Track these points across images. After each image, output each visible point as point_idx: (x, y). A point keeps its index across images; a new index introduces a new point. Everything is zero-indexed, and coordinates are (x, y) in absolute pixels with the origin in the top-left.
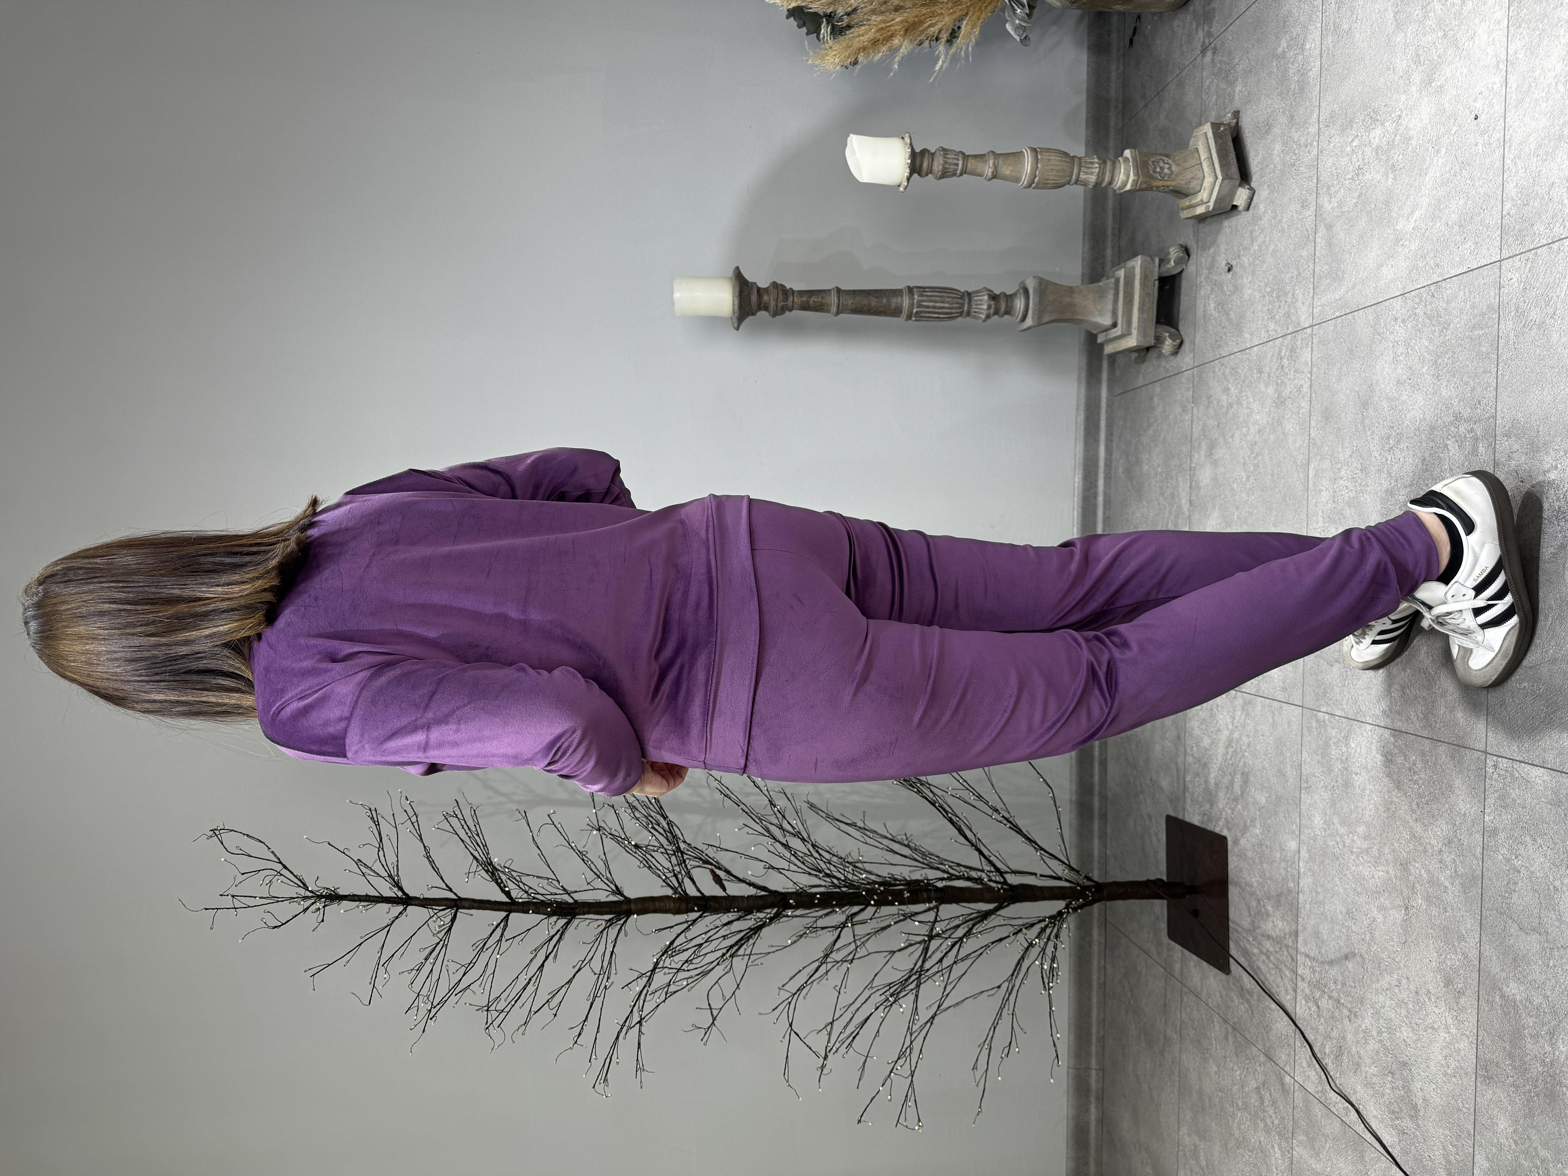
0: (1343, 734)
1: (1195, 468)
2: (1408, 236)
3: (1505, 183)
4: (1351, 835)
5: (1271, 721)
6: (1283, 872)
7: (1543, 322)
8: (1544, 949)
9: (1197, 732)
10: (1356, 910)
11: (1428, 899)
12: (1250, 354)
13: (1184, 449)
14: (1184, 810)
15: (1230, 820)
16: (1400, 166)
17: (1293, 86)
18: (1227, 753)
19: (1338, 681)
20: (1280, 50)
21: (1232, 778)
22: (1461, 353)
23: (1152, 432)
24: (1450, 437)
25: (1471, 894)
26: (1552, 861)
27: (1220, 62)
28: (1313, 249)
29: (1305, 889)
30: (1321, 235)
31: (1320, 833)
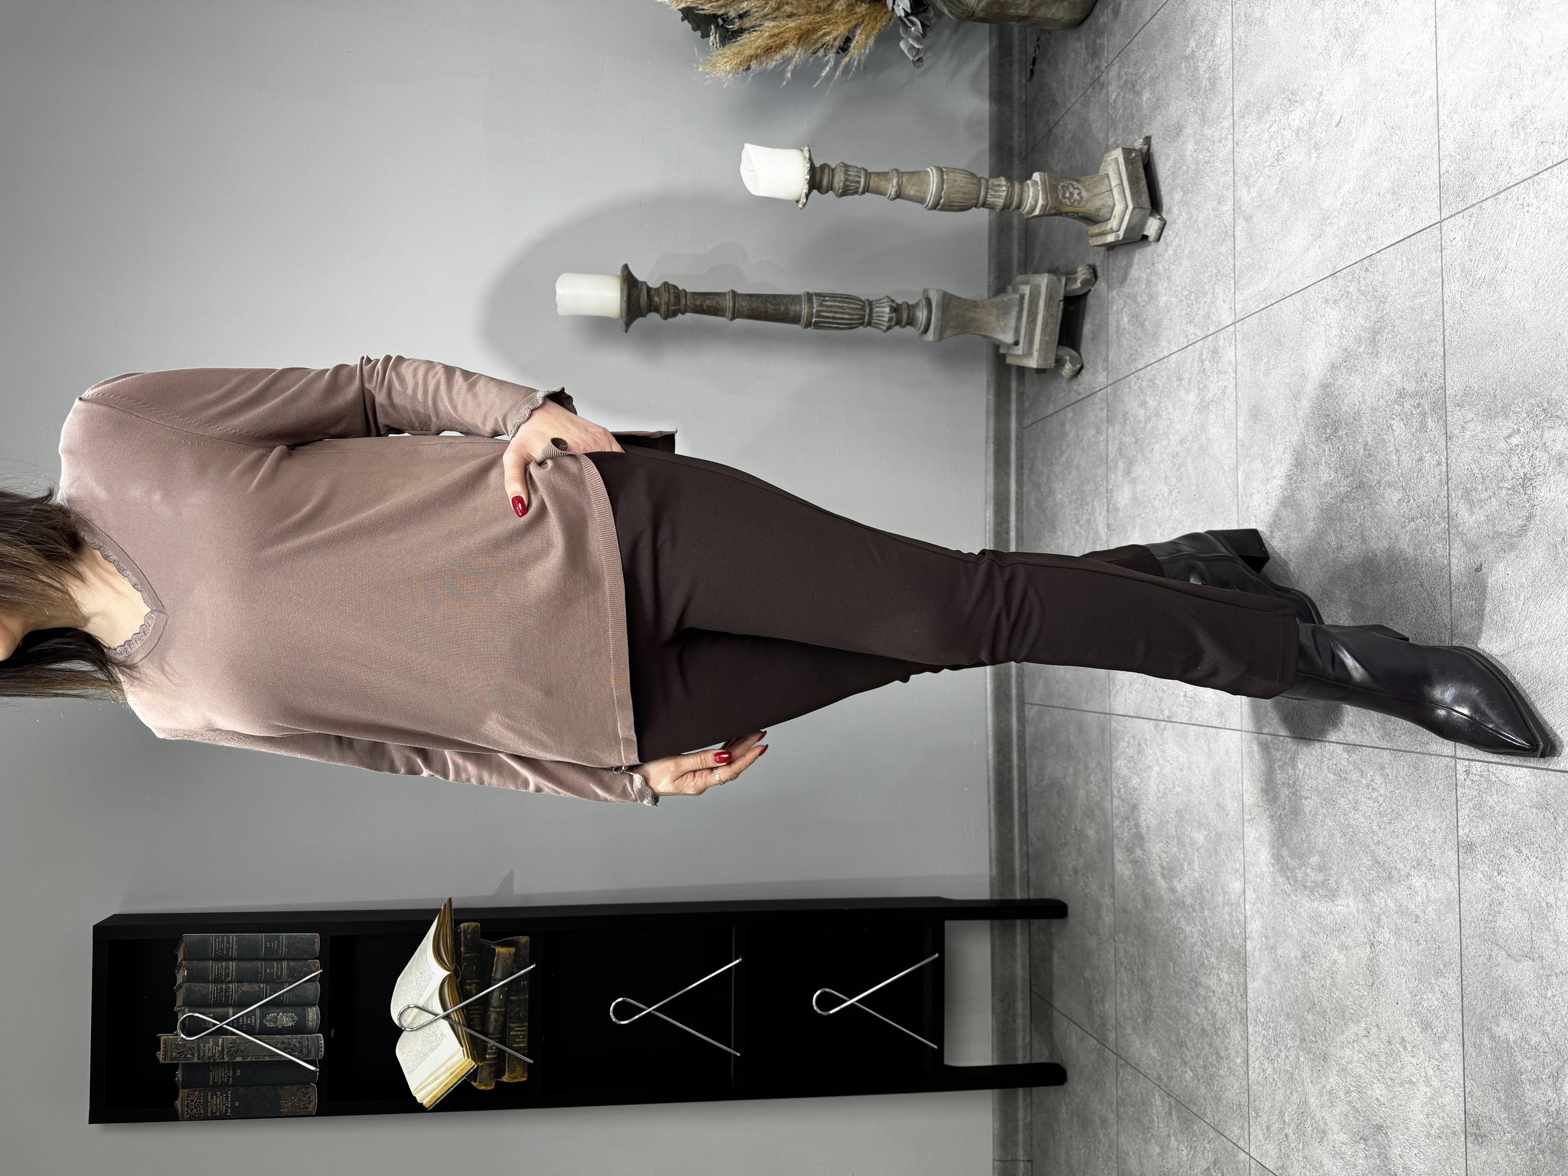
0: (1288, 756)
1: (1112, 490)
2: (1336, 214)
3: (1441, 141)
5: (1206, 750)
6: (1227, 917)
7: (1493, 279)
8: (1540, 977)
9: (1125, 772)
10: (1314, 953)
11: (1397, 932)
12: (1168, 362)
13: (1099, 471)
16: (1323, 144)
17: (1204, 83)
18: (1159, 791)
20: (1188, 51)
21: (1166, 818)
22: (1402, 325)
23: (1064, 460)
24: (1394, 416)
25: (1447, 921)
26: (1542, 873)
27: (1126, 74)
28: (1233, 244)
29: (1253, 934)
30: (1240, 228)
31: (1267, 870)
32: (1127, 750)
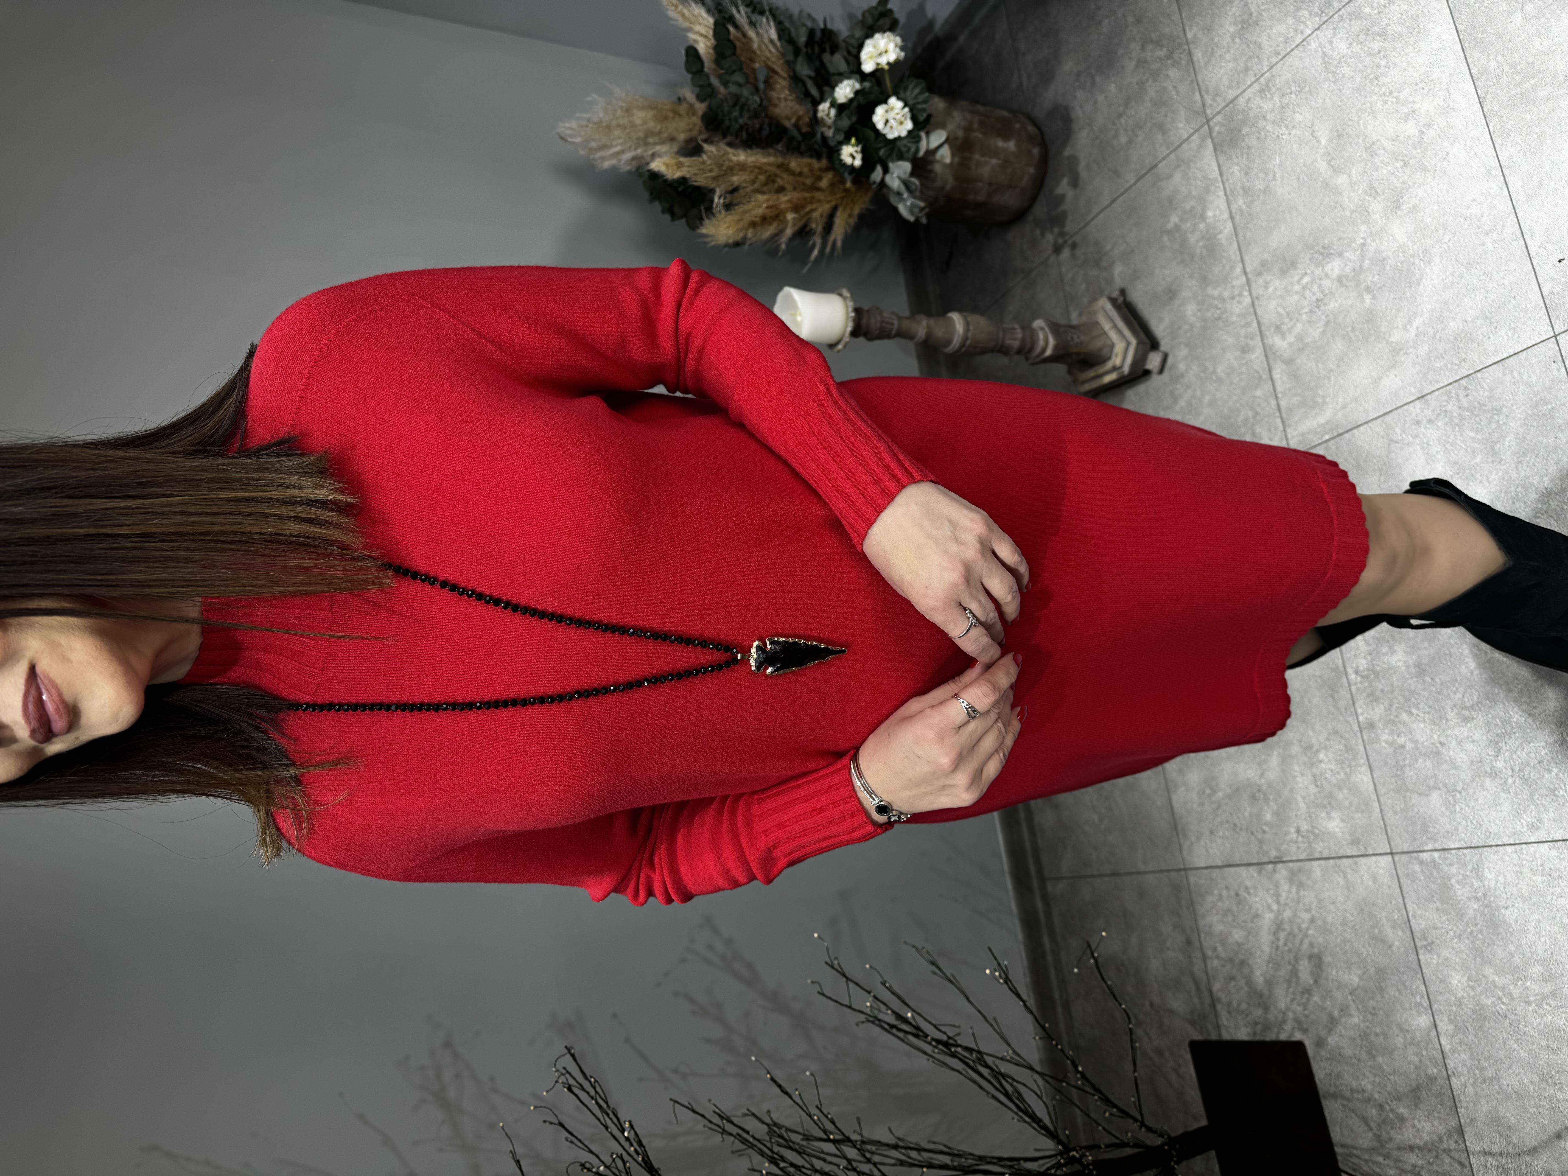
0: (1469, 868)
4: (1520, 982)
5: (1342, 883)
6: (1415, 1059)
9: (1218, 928)
14: (1218, 1027)
15: (1303, 1019)
16: (1378, 286)
17: (1198, 251)
18: (1278, 939)
19: (1443, 809)
20: (1170, 226)
21: (1294, 966)
27: (1084, 254)
28: (1271, 386)
29: (1460, 1069)
30: (1279, 371)
31: (1465, 995)
32: (1220, 904)
